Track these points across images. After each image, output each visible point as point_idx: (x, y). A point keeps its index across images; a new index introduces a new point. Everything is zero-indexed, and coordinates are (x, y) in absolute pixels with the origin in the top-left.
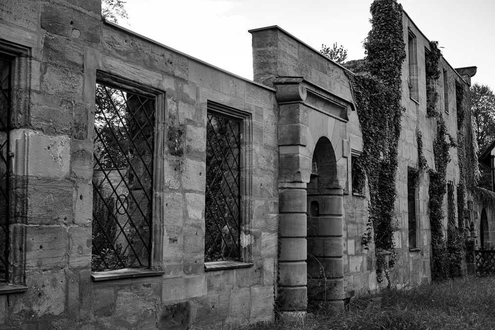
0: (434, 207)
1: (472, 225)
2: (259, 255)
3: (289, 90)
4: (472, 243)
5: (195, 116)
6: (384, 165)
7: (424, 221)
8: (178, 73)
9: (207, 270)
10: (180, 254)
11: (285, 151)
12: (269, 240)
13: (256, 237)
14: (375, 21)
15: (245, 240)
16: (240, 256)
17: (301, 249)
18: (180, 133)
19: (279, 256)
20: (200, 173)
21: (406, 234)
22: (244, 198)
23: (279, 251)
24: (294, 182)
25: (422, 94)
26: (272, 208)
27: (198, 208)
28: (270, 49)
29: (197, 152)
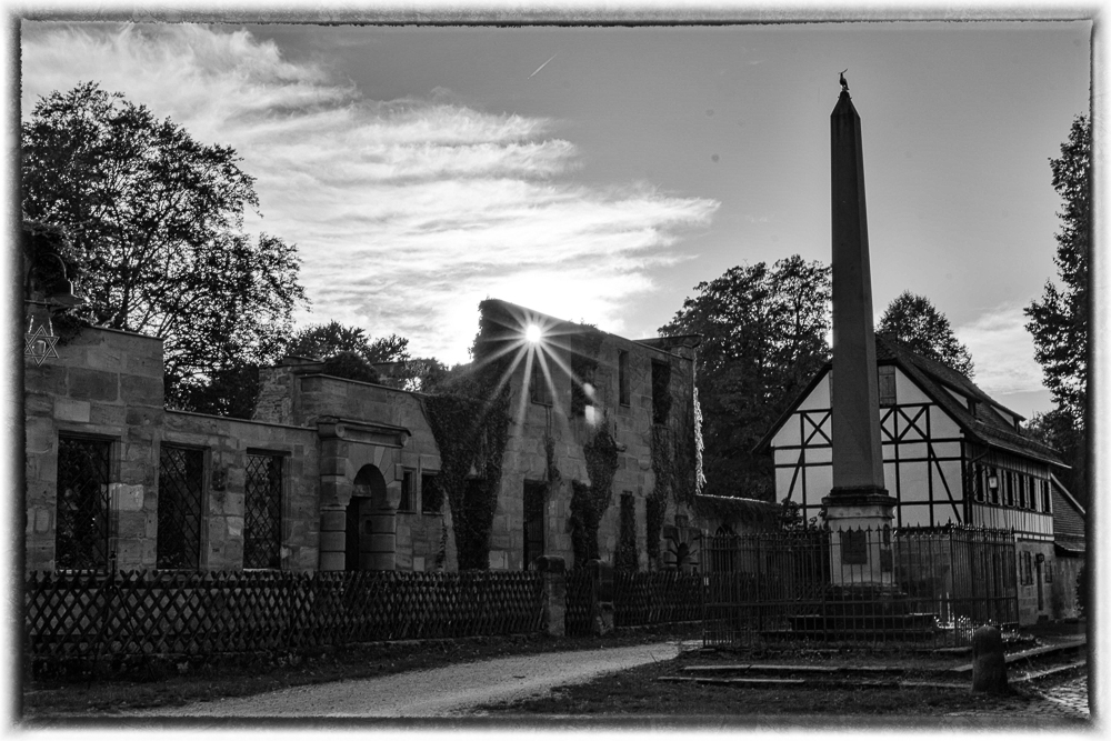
3: (328, 429)
8: (221, 432)
10: (221, 561)
11: (325, 479)
12: (310, 553)
13: (294, 550)
15: (284, 553)
16: (279, 565)
18: (223, 474)
19: (319, 567)
20: (240, 503)
22: (283, 519)
23: (320, 563)
24: (332, 505)
26: (312, 528)
27: (237, 528)
28: (315, 393)
29: (237, 487)
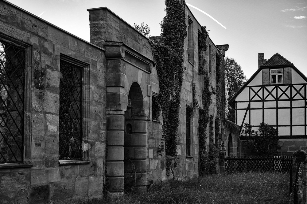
0: (201, 131)
1: (223, 143)
2: (94, 156)
3: (114, 50)
4: (223, 154)
5: (52, 64)
6: (172, 103)
7: (195, 140)
8: (40, 34)
9: (60, 165)
10: (43, 154)
11: (111, 90)
12: (101, 147)
13: (92, 145)
14: (168, 10)
15: (85, 147)
16: (81, 157)
17: (120, 153)
18: (43, 74)
19: (106, 158)
20: (56, 102)
21: (184, 147)
22: (85, 119)
24: (117, 110)
25: (196, 60)
26: (102, 127)
27: (54, 125)
28: (102, 22)
29: (53, 87)
